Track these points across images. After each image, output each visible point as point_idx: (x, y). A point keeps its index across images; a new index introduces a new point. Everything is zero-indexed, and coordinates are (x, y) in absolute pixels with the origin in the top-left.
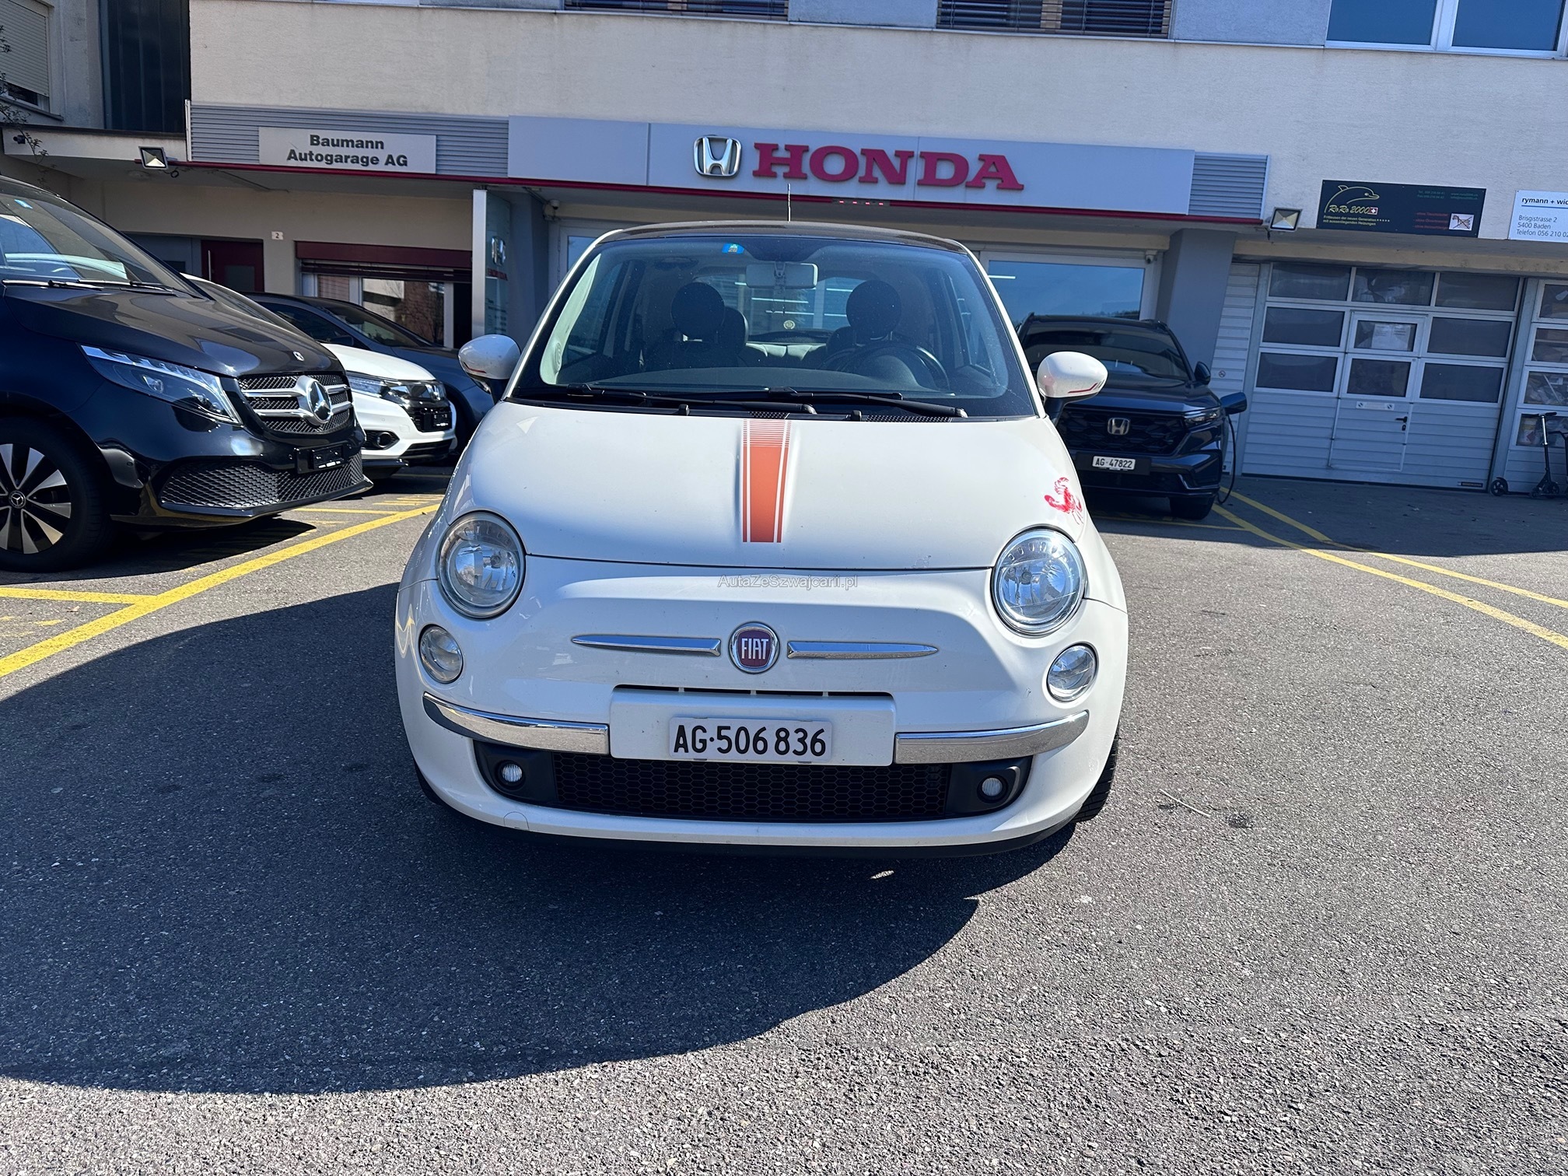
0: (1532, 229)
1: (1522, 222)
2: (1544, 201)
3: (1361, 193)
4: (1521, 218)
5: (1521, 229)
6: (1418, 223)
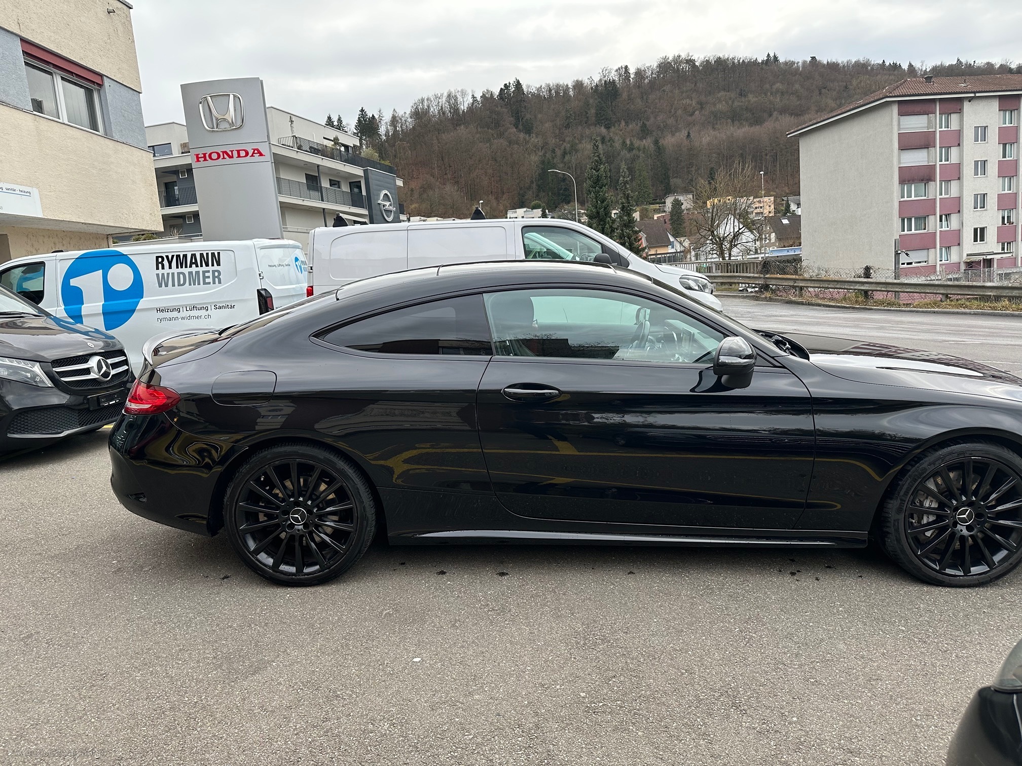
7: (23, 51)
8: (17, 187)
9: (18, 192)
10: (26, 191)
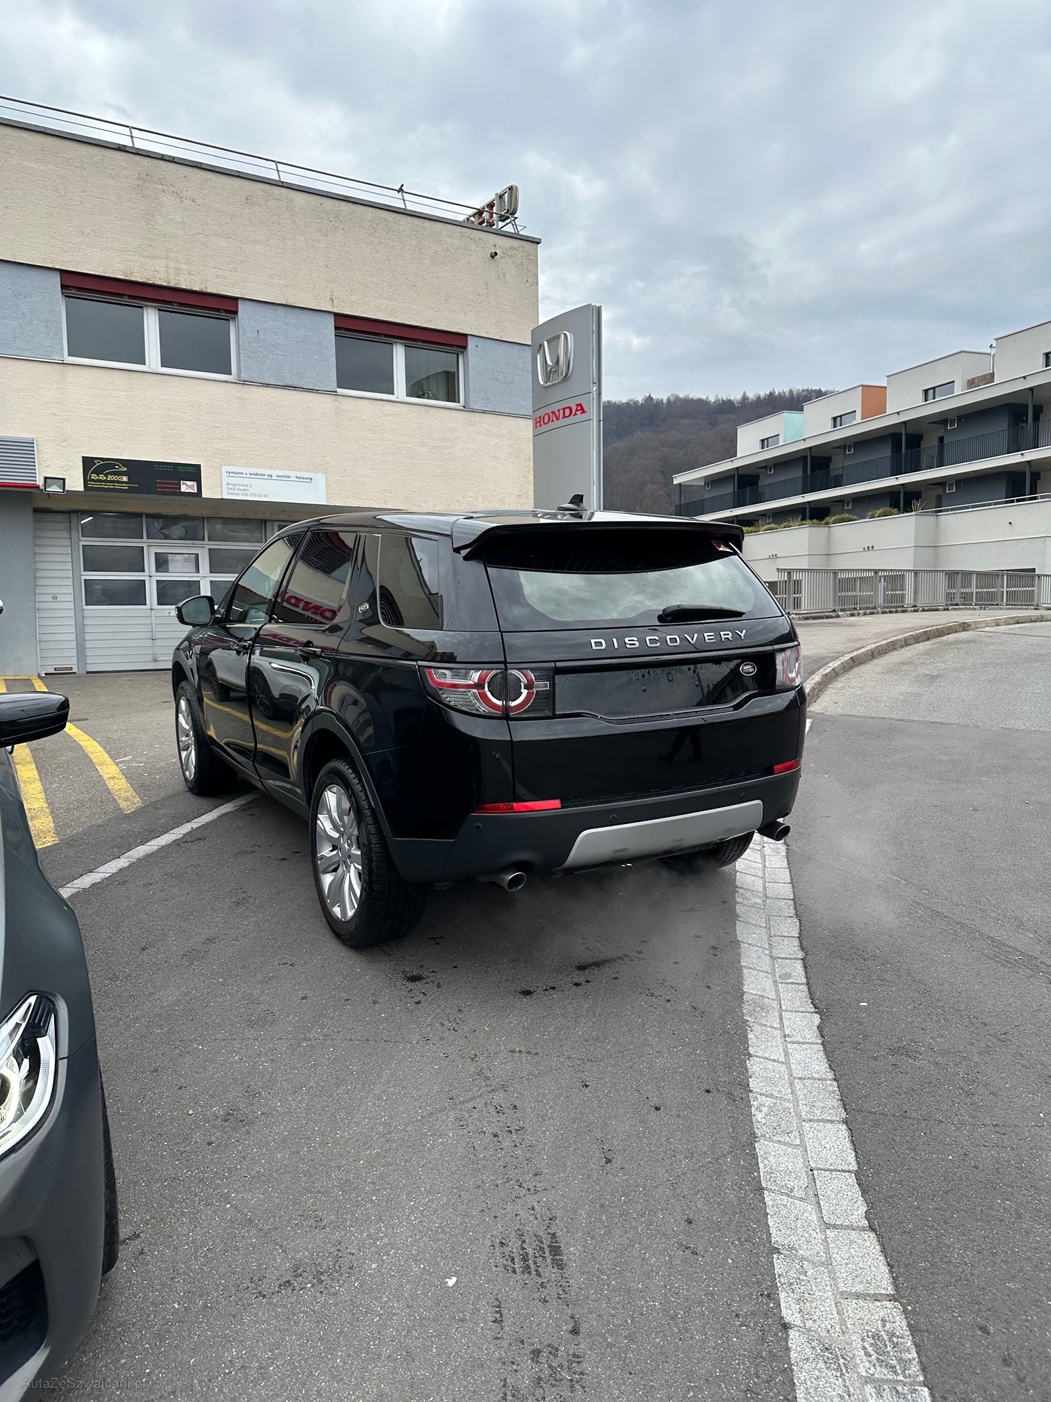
0: (237, 492)
1: (230, 487)
2: (242, 473)
3: (113, 466)
4: (228, 483)
5: (230, 491)
6: (159, 487)
7: (335, 327)
8: (293, 474)
9: (295, 479)
10: (306, 477)
